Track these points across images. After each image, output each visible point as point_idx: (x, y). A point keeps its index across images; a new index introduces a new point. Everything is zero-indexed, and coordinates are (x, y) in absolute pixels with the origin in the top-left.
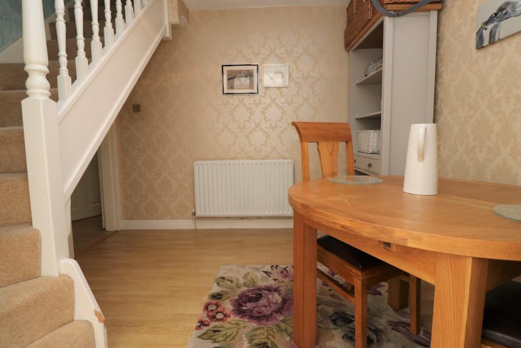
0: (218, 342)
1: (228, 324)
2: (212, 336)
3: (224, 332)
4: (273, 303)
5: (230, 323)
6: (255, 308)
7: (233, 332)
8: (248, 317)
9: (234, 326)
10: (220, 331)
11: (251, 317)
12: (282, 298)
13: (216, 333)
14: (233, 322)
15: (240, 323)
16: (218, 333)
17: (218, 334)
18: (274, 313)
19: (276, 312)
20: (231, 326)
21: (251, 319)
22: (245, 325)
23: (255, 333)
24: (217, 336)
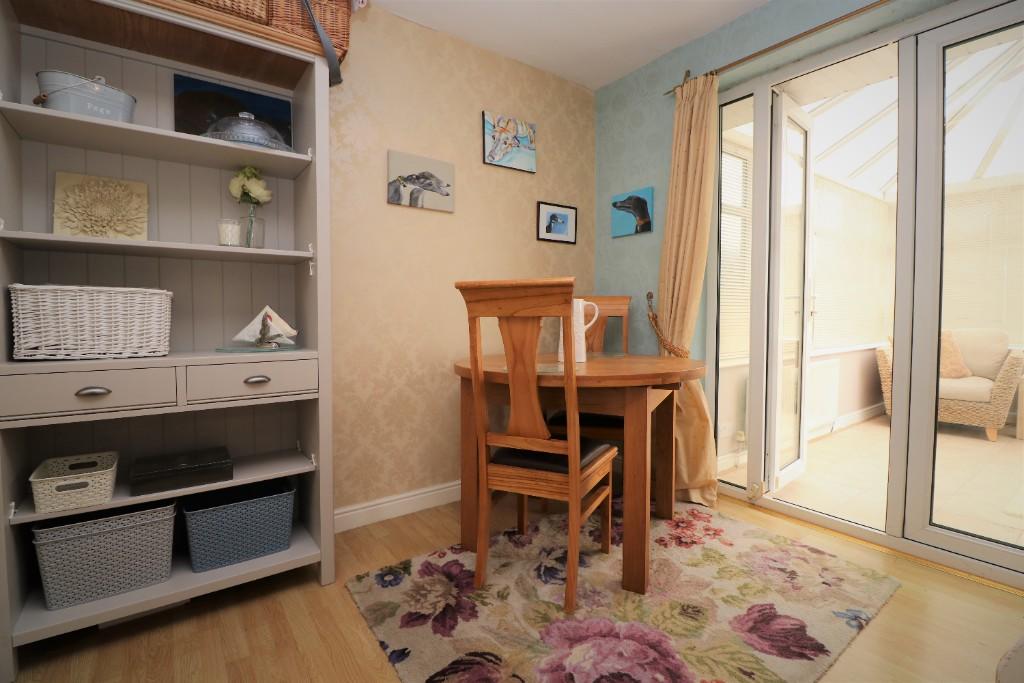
0: (753, 656)
1: (717, 671)
2: (758, 670)
3: (734, 664)
4: (600, 653)
5: (712, 672)
6: (641, 666)
7: (719, 654)
8: (670, 659)
9: (709, 662)
10: (741, 670)
11: (665, 657)
12: (571, 647)
13: (749, 671)
14: (705, 668)
15: (694, 660)
16: (743, 668)
17: (746, 667)
18: (621, 636)
19: (617, 636)
20: (714, 667)
21: (668, 653)
22: (689, 652)
23: (684, 632)
24: (749, 665)
